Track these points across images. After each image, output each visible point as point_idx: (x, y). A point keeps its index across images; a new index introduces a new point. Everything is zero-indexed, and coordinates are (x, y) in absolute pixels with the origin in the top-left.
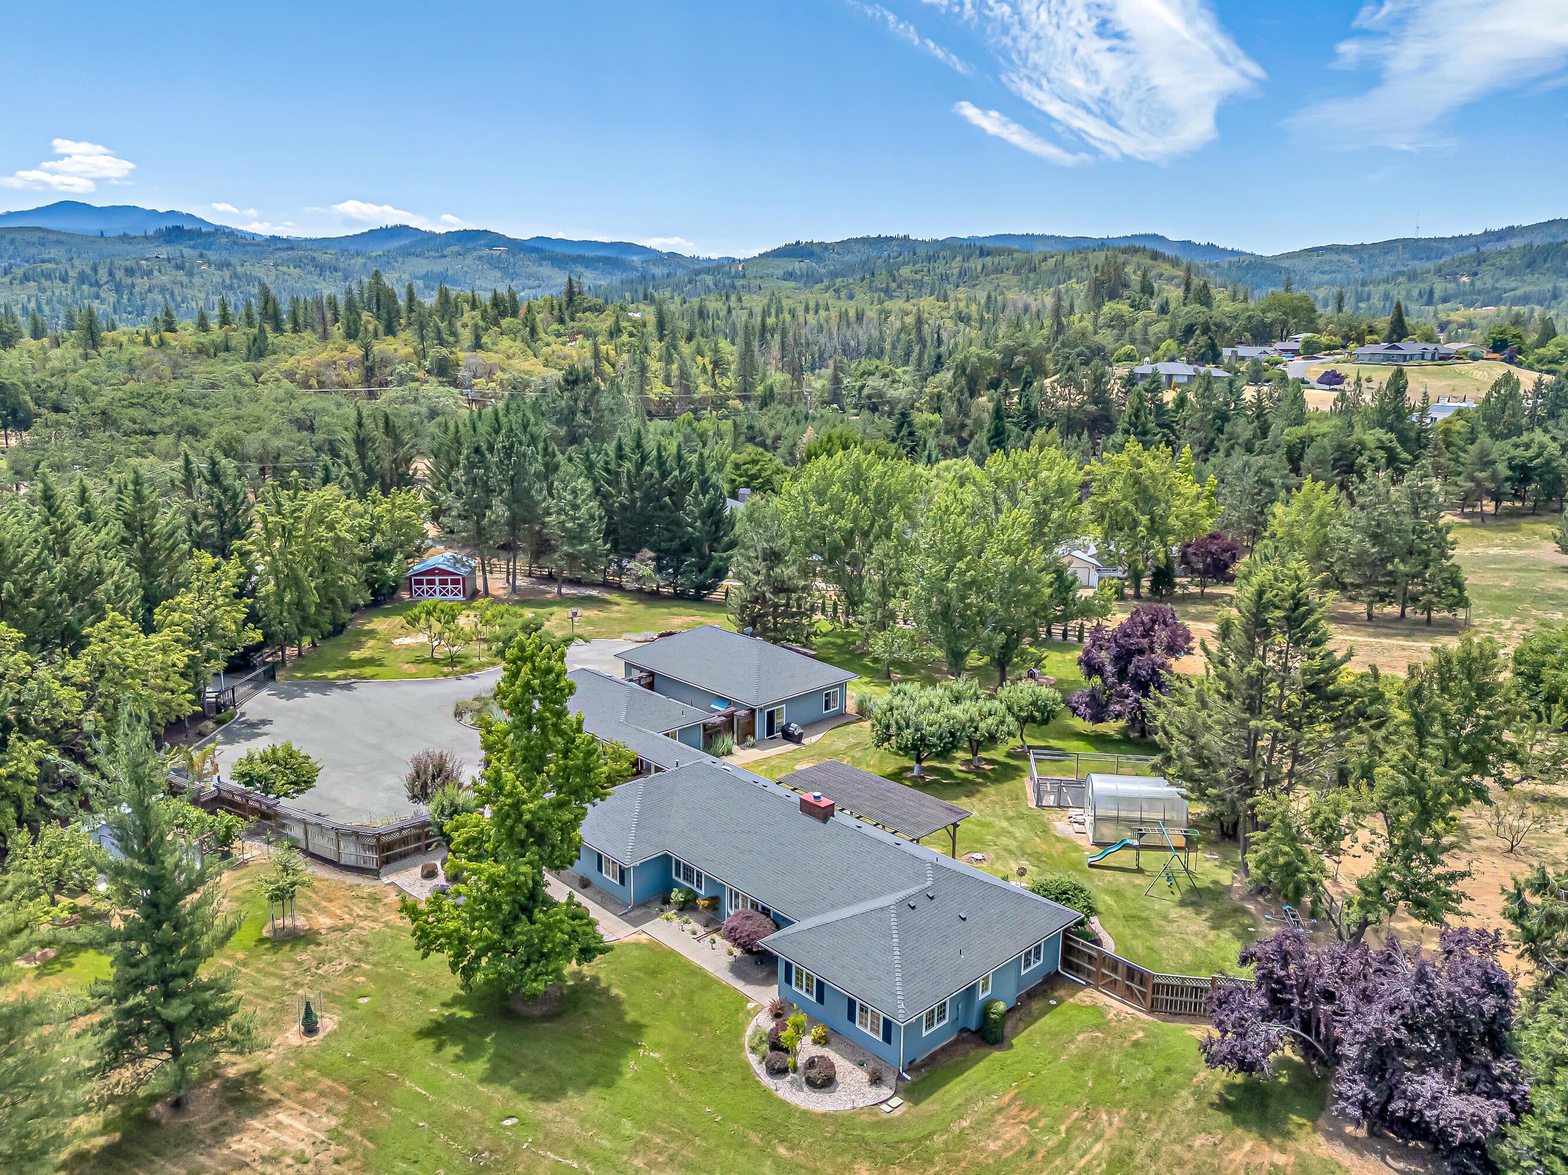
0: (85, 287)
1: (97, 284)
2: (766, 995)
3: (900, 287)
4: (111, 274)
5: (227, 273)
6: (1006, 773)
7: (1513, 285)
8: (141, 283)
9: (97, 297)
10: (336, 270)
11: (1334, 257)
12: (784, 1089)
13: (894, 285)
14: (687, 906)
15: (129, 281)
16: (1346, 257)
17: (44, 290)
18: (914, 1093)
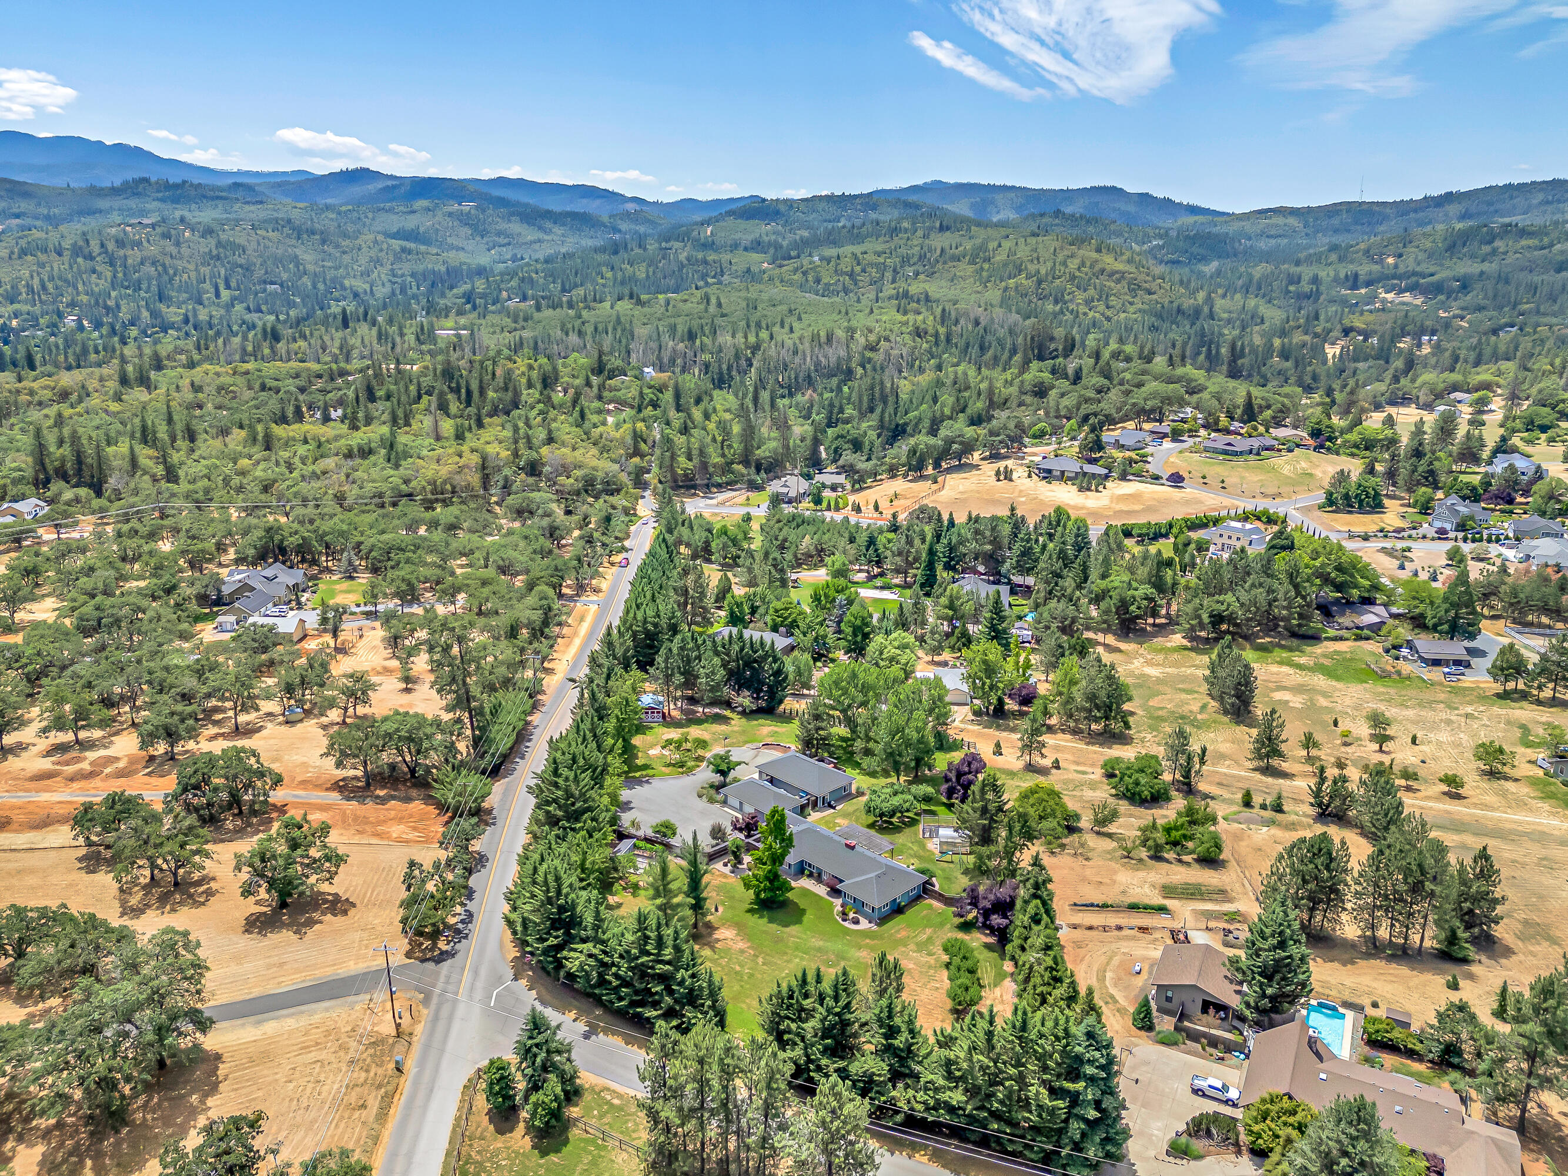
0: (80, 260)
1: (90, 257)
2: (838, 902)
3: (864, 271)
4: (102, 245)
5: (212, 242)
6: (913, 822)
7: (1432, 269)
8: (134, 256)
9: (94, 271)
10: (313, 233)
11: (1280, 220)
12: (846, 924)
13: (858, 269)
14: (811, 875)
15: (121, 253)
16: (1292, 221)
17: (42, 265)
18: (879, 925)
